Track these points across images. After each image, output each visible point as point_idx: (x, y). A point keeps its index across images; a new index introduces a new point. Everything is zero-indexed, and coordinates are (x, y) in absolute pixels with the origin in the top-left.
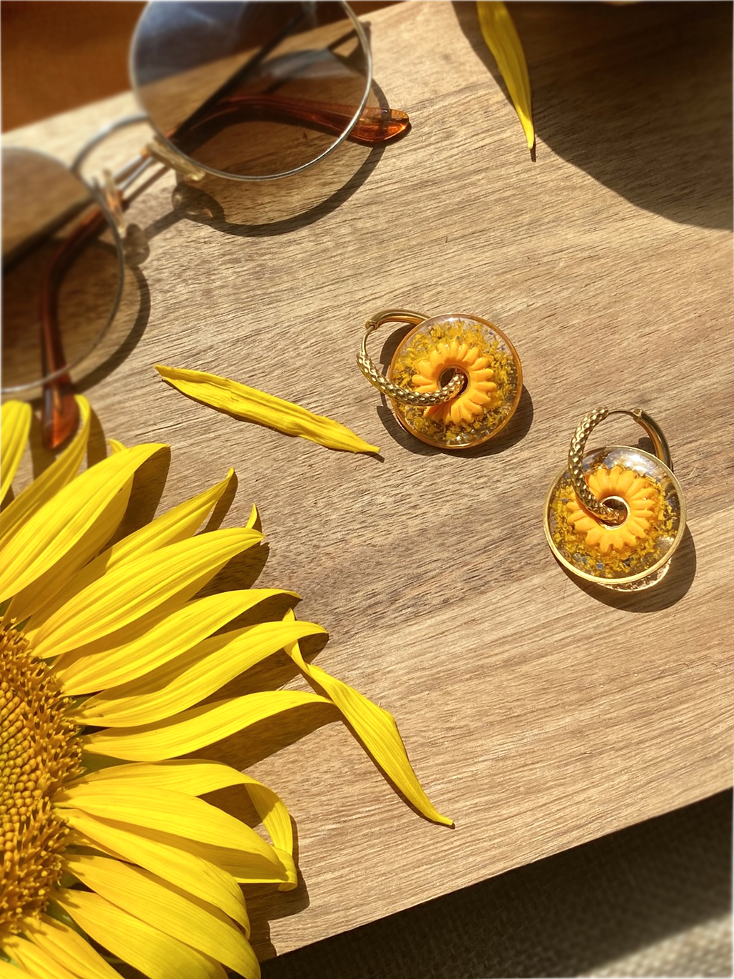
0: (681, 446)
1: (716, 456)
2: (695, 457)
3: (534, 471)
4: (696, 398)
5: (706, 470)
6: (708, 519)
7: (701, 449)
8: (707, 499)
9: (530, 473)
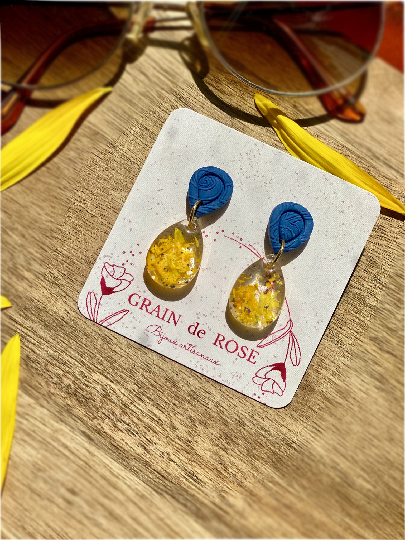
0: (100, 373)
1: (108, 402)
2: (99, 388)
3: (20, 289)
4: (143, 362)
5: (93, 400)
6: (57, 422)
7: (106, 388)
8: (71, 413)
9: (17, 287)
